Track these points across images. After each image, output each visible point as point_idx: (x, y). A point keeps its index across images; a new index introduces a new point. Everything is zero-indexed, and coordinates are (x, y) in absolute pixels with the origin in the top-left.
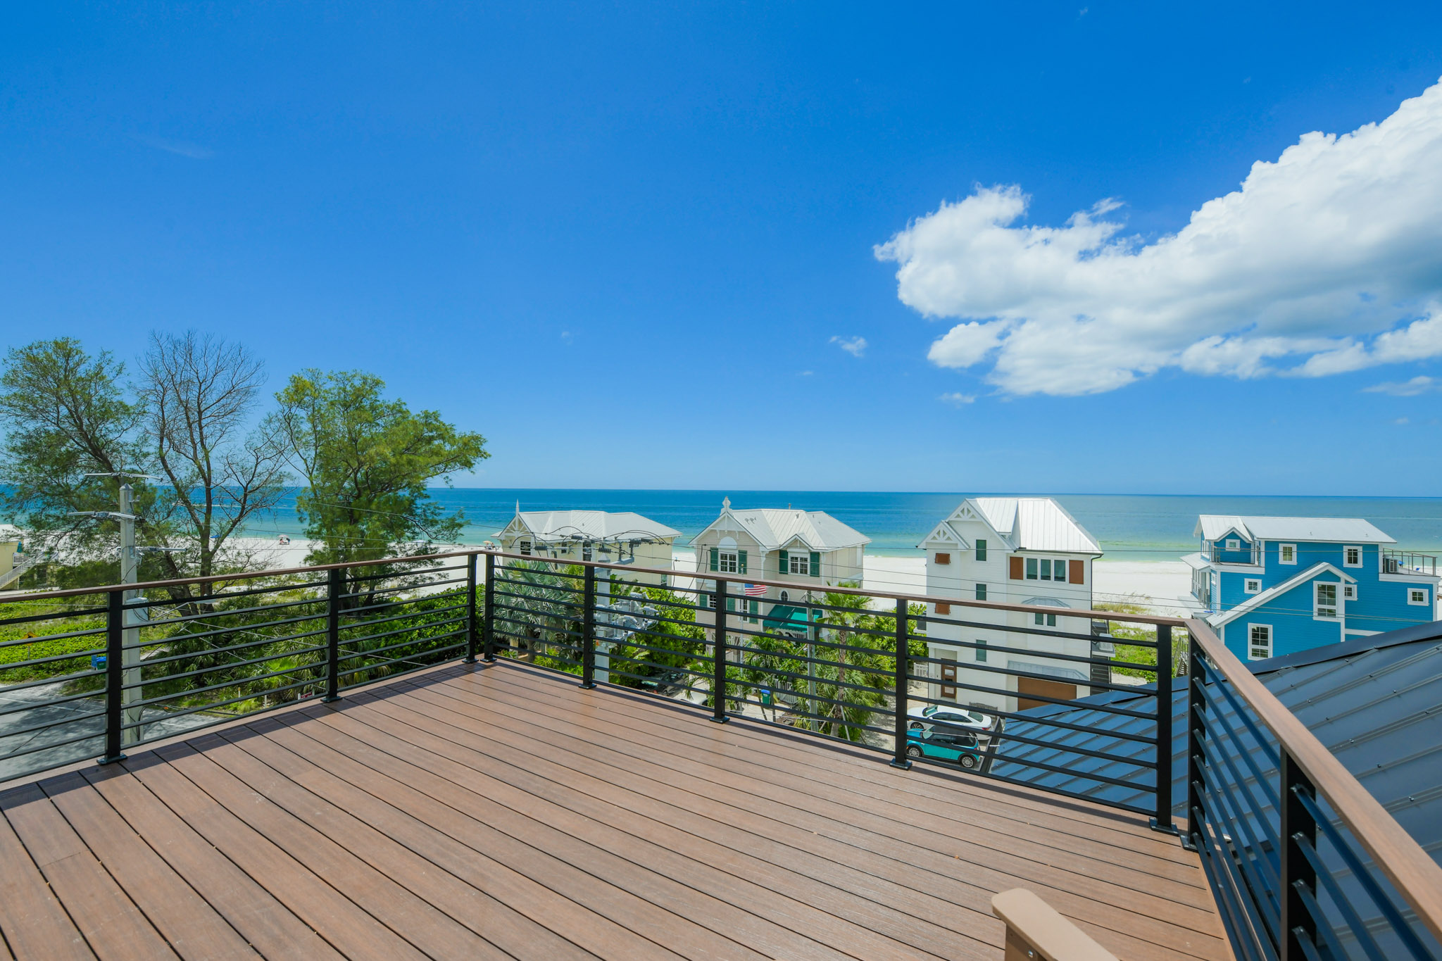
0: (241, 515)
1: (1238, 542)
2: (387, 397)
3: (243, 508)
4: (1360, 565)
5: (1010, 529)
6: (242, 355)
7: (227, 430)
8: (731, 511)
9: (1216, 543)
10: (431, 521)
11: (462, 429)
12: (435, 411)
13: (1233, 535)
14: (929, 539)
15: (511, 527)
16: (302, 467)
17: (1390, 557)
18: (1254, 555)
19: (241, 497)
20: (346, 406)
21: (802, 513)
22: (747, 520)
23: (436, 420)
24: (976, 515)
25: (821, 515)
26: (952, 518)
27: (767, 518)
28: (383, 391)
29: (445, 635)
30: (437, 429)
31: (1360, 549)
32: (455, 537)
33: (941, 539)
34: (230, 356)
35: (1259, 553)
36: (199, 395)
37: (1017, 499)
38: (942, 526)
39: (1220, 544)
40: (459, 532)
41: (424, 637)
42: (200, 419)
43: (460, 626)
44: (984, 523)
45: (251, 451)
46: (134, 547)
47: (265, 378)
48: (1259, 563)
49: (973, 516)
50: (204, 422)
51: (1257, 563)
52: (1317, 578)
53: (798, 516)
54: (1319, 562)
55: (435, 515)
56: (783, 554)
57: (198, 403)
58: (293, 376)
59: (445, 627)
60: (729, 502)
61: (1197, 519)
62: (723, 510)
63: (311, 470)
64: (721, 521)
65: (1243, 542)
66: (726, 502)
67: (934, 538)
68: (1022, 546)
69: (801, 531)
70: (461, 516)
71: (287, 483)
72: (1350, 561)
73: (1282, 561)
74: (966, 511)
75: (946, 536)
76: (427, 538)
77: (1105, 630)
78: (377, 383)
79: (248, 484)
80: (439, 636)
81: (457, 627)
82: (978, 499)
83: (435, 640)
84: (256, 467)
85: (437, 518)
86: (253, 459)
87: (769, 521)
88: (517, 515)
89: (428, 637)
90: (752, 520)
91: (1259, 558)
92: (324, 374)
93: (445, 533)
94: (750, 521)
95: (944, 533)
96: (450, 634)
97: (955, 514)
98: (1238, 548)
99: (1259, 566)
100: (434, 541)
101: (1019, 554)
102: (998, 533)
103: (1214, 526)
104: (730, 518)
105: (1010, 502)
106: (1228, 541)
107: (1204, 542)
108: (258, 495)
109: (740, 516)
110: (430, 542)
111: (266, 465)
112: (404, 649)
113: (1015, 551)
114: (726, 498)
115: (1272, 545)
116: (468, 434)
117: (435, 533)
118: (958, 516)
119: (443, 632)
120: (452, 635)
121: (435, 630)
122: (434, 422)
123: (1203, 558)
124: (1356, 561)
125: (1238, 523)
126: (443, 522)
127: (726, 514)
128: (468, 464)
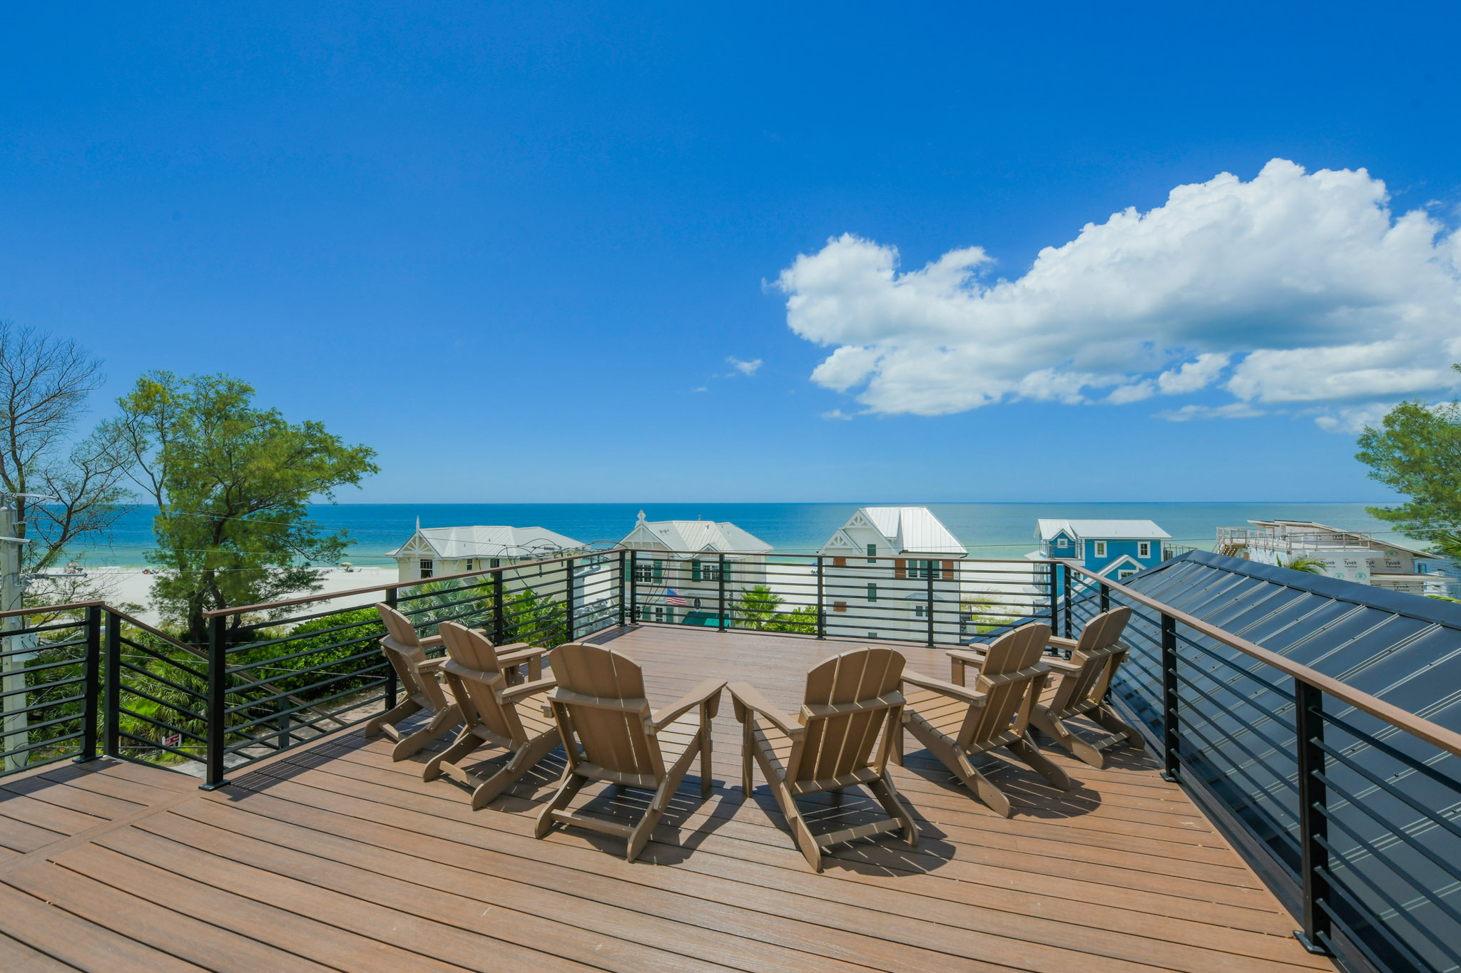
0: (63, 539)
1: (1066, 541)
2: (257, 404)
3: (66, 531)
4: (1148, 556)
5: (895, 535)
6: (74, 354)
7: (49, 440)
8: (646, 523)
9: (1050, 542)
10: (308, 541)
11: (349, 443)
12: (318, 421)
13: (1063, 535)
14: (828, 545)
15: (410, 545)
16: (149, 483)
17: (1168, 549)
18: (1077, 550)
19: (63, 516)
20: (208, 414)
21: (711, 523)
22: (661, 532)
23: (321, 432)
24: (867, 522)
25: (728, 526)
26: (847, 526)
27: (678, 530)
28: (252, 399)
29: (335, 663)
30: (321, 441)
31: (1149, 544)
32: (338, 557)
33: (839, 545)
34: (57, 352)
35: (1081, 549)
36: (13, 397)
37: (899, 508)
38: (839, 534)
39: (1053, 542)
40: (342, 552)
41: (311, 666)
42: (13, 426)
43: (352, 651)
44: (873, 529)
45: (80, 464)
46: (17, 574)
47: (102, 380)
48: (1081, 557)
49: (865, 524)
50: (17, 430)
51: (1079, 557)
52: (1120, 568)
53: (708, 527)
54: (1121, 555)
55: (312, 534)
56: (696, 563)
57: (11, 408)
58: (141, 380)
59: (334, 654)
60: (644, 515)
61: (1037, 521)
62: (638, 523)
63: (158, 485)
64: (635, 533)
65: (1069, 540)
66: (642, 515)
67: (833, 544)
68: (905, 549)
69: (712, 541)
70: (345, 535)
71: (123, 501)
72: (1142, 554)
73: (1097, 555)
74: (859, 519)
75: (843, 542)
76: (305, 560)
77: (969, 619)
78: (244, 390)
79: (73, 503)
80: (328, 664)
81: (348, 653)
82: (867, 509)
83: (324, 668)
84: (86, 481)
85: (316, 538)
86: (82, 474)
87: (680, 533)
88: (417, 532)
89: (315, 665)
90: (665, 531)
91: (1081, 553)
92: (177, 378)
93: (326, 553)
94: (664, 533)
95: (841, 539)
96: (340, 661)
97: (850, 522)
98: (1066, 546)
99: (1081, 560)
100: (312, 563)
101: (903, 556)
102: (886, 538)
103: (1049, 528)
104: (645, 530)
105: (894, 511)
106: (1059, 540)
107: (1042, 541)
108: (83, 516)
109: (655, 528)
110: (308, 565)
111: (97, 480)
112: (289, 680)
113: (900, 554)
114: (641, 511)
115: (1090, 542)
116: (356, 446)
117: (313, 553)
118: (852, 524)
119: (333, 659)
120: (343, 662)
121: (323, 657)
122: (318, 435)
123: (1041, 555)
124: (1146, 554)
125: (1066, 525)
126: (322, 542)
127: (641, 526)
128: (354, 479)
